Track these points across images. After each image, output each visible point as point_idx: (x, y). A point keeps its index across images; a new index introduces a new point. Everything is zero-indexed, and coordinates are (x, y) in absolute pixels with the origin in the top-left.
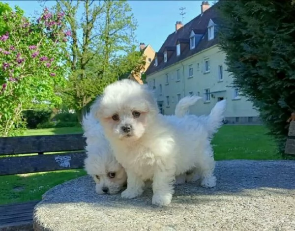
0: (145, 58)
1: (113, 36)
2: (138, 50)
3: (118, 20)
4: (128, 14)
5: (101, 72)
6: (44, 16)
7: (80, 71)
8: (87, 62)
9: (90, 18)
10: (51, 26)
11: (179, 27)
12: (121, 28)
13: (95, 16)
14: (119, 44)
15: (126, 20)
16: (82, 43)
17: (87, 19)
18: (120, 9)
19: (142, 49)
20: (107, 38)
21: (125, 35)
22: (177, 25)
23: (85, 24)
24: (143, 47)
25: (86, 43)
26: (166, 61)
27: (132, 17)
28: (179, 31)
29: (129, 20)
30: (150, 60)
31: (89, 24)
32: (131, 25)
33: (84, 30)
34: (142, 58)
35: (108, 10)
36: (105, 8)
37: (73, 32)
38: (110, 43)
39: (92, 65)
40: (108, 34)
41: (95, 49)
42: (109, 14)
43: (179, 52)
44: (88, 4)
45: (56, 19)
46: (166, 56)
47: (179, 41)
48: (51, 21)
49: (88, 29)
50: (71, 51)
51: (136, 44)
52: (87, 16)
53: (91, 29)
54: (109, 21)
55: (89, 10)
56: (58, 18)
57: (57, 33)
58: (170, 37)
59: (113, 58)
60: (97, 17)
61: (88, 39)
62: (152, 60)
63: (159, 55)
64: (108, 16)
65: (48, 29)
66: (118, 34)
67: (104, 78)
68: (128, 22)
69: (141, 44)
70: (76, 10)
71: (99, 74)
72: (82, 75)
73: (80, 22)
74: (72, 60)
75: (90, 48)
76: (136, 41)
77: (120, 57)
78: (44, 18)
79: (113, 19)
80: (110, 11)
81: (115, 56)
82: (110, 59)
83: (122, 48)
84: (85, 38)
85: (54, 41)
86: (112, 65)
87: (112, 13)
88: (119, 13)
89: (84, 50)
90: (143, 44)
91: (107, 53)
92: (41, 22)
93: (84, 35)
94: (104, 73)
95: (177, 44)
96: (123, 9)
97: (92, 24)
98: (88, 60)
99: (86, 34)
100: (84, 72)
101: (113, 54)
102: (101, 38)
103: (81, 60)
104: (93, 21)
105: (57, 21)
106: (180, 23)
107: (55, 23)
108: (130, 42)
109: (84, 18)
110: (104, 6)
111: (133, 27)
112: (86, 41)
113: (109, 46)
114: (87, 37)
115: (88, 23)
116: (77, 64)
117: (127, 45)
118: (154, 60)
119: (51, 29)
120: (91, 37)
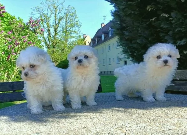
0: (86, 42)
1: (69, 31)
2: (82, 37)
3: (72, 23)
4: (76, 20)
5: (63, 49)
6: (30, 21)
7: (52, 49)
8: (56, 45)
9: (57, 22)
10: (34, 26)
11: (103, 25)
12: (73, 27)
14: (72, 35)
15: (75, 23)
16: (53, 35)
17: (56, 23)
18: (72, 17)
19: (84, 37)
20: (66, 32)
21: (75, 30)
22: (102, 25)
23: (55, 25)
24: (85, 36)
25: (55, 35)
26: (97, 43)
27: (78, 21)
28: (103, 28)
29: (77, 23)
30: (88, 42)
32: (78, 25)
33: (54, 28)
34: (84, 42)
35: (66, 18)
36: (65, 17)
37: (49, 29)
38: (68, 35)
39: (58, 46)
40: (67, 30)
41: (60, 38)
42: (67, 20)
43: (103, 38)
44: (56, 15)
45: (36, 23)
46: (96, 40)
48: (33, 23)
49: (56, 28)
50: (47, 39)
51: (81, 35)
52: (56, 21)
54: (67, 23)
55: (56, 18)
56: (38, 23)
57: (37, 30)
58: (99, 30)
59: (69, 42)
60: (61, 21)
61: (56, 33)
62: (90, 43)
63: (93, 40)
64: (66, 21)
65: (32, 28)
66: (71, 30)
67: (65, 52)
68: (77, 24)
69: (84, 35)
70: (50, 18)
71: (62, 50)
72: (53, 51)
73: (52, 24)
74: (48, 43)
75: (57, 37)
76: (81, 33)
77: (73, 41)
78: (30, 22)
79: (69, 22)
80: (67, 18)
81: (70, 41)
82: (68, 43)
83: (74, 37)
84: (55, 32)
85: (35, 34)
86: (69, 45)
87: (68, 19)
88: (72, 19)
89: (54, 38)
90: (85, 34)
91: (66, 39)
92: (29, 24)
93: (54, 31)
94: (65, 49)
95: (102, 34)
96: (74, 17)
97: (58, 25)
98: (56, 44)
99: (55, 30)
100: (54, 50)
101: (69, 40)
102: (63, 32)
103: (53, 43)
104: (59, 23)
105: (36, 24)
106: (103, 23)
107: (36, 25)
108: (77, 34)
109: (54, 22)
110: (64, 16)
111: (79, 26)
112: (55, 33)
113: (67, 36)
114: (56, 32)
115: (56, 25)
116: (51, 45)
117: (76, 35)
118: (91, 42)
119: (34, 28)
120: (58, 32)
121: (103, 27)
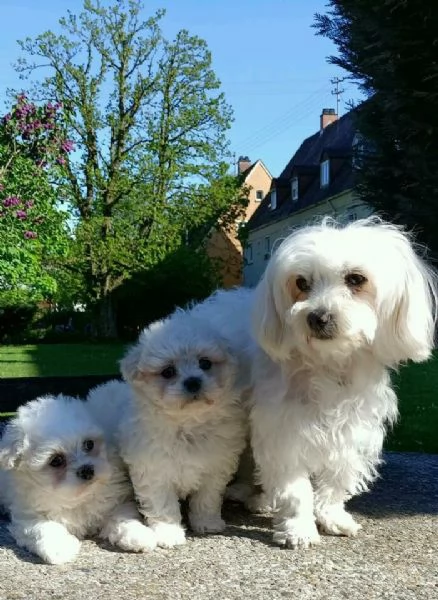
0: (247, 191)
1: (176, 143)
2: (233, 171)
3: (189, 108)
4: (211, 94)
5: (149, 222)
6: (18, 111)
7: (99, 220)
8: (116, 201)
10: (32, 131)
11: (329, 121)
12: (195, 125)
13: (139, 99)
14: (190, 161)
15: (206, 107)
16: (108, 159)
17: (121, 106)
18: (194, 83)
19: (243, 170)
20: (164, 148)
21: (205, 140)
22: (325, 117)
23: (116, 116)
24: (245, 166)
25: (116, 160)
26: (296, 198)
27: (220, 101)
28: (328, 131)
29: (213, 106)
30: (259, 194)
31: (124, 117)
32: (219, 118)
33: (113, 130)
34: (241, 192)
35: (168, 87)
36: (161, 81)
37: (89, 133)
38: (169, 160)
39: (127, 206)
40: (166, 139)
41: (135, 171)
42: (171, 94)
43: (325, 180)
44: (124, 74)
45: (43, 116)
46: (295, 186)
47: (325, 154)
48: (31, 120)
49: (123, 128)
50: (82, 176)
51: (227, 160)
52: (121, 100)
53: (127, 128)
54: (168, 109)
55: (124, 86)
56: (48, 115)
57: (43, 145)
58: (307, 144)
59: (175, 190)
60: (142, 101)
61: (122, 150)
62: (264, 195)
63: (280, 185)
64: (166, 99)
65: (25, 136)
66: (188, 138)
67: (152, 236)
68: (211, 112)
69: (241, 159)
70: (98, 86)
71: (142, 227)
72: (104, 229)
73: (104, 113)
74: (84, 195)
75: (124, 170)
76: (229, 153)
77: (192, 188)
78: (17, 115)
79: (177, 106)
80: (171, 89)
81: (180, 187)
82: (168, 195)
83: (195, 170)
84: (114, 148)
85: (37, 164)
86: (172, 206)
87: (176, 91)
88: (193, 91)
89: (111, 175)
90: (246, 159)
91: (163, 180)
92: (11, 122)
93: (113, 141)
94: (155, 223)
95: (322, 160)
96: (202, 84)
97: (132, 116)
98: (120, 197)
99: (118, 138)
100: (110, 222)
101: (177, 182)
102: (149, 148)
103: (105, 196)
104: (134, 110)
105: (44, 121)
106: (330, 112)
107: (40, 125)
108: (214, 155)
109: (115, 104)
110: (158, 77)
111: (224, 123)
112: (117, 153)
113: (167, 165)
114: (120, 145)
115: (122, 115)
116: (95, 204)
117: (206, 163)
118: (269, 195)
119: (32, 137)
120: (128, 145)
121: (329, 127)
